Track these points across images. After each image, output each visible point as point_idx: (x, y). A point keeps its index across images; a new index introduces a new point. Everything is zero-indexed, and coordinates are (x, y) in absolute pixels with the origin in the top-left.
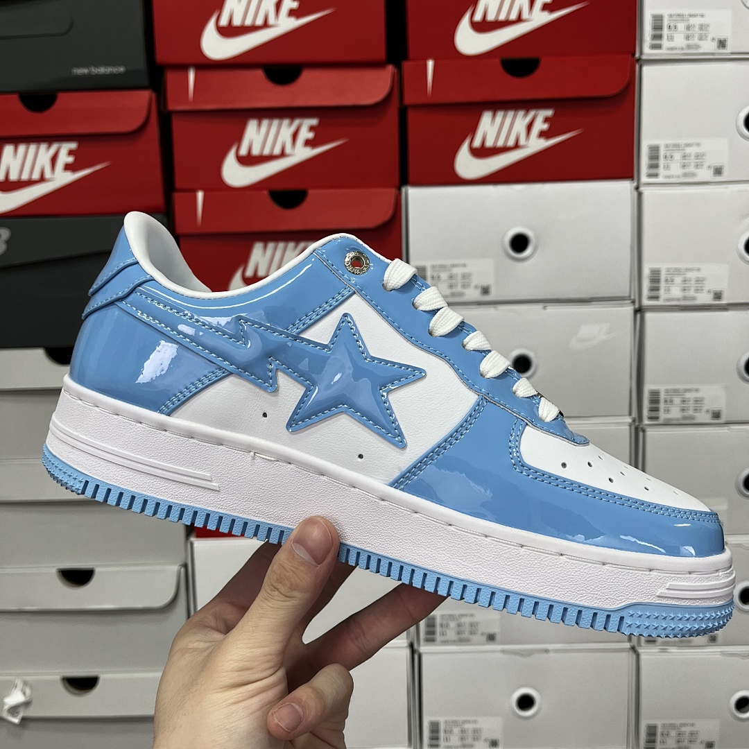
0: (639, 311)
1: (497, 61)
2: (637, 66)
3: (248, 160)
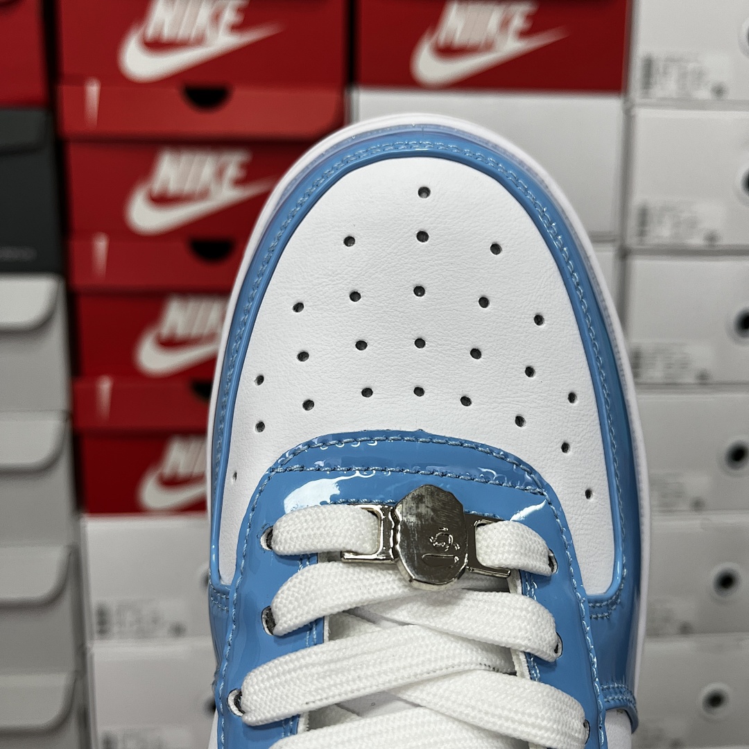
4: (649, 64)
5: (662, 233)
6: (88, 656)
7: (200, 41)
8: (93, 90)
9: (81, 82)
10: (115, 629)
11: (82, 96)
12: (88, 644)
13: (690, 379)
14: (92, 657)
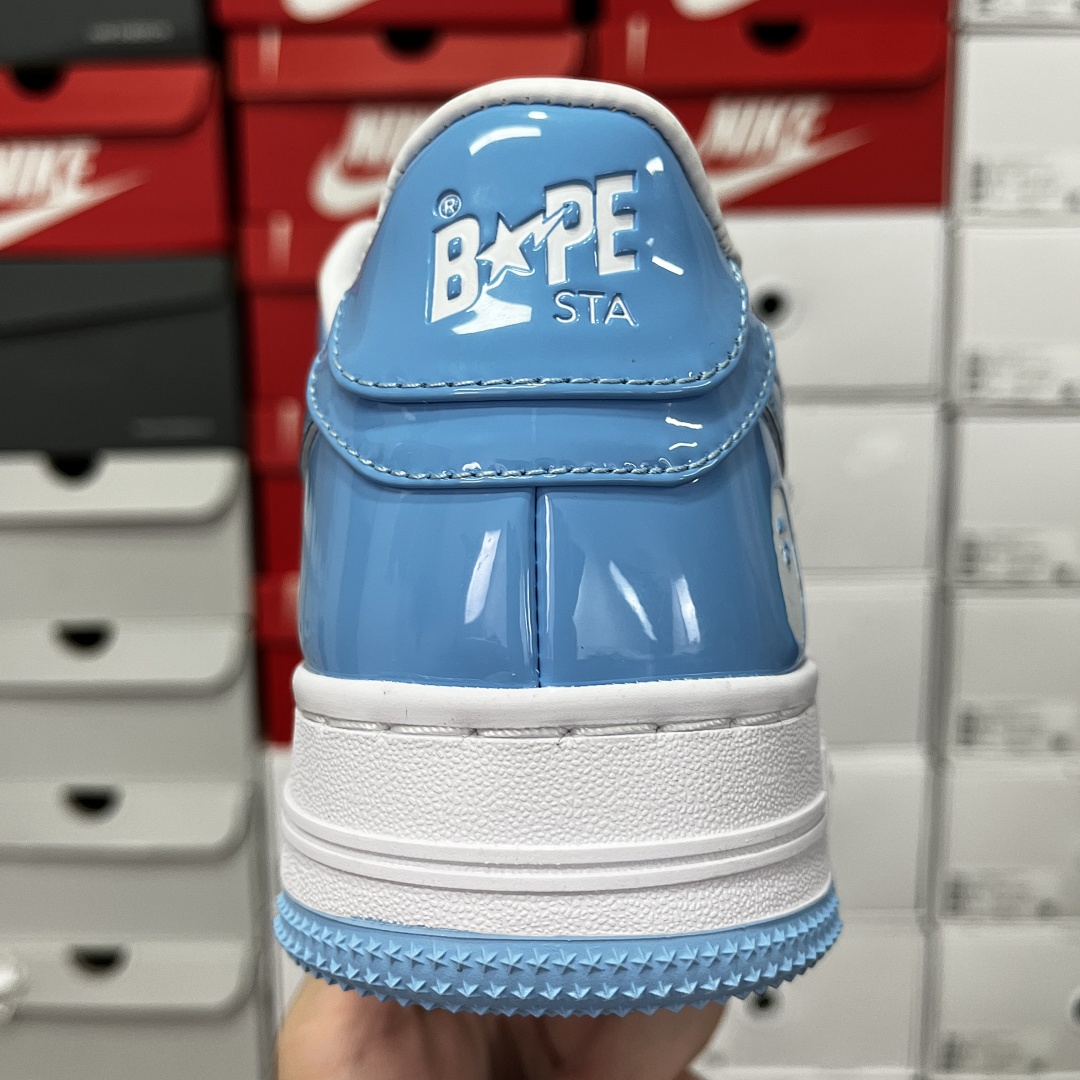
4: (978, 170)
5: (1001, 385)
9: (263, 223)
13: (1044, 574)
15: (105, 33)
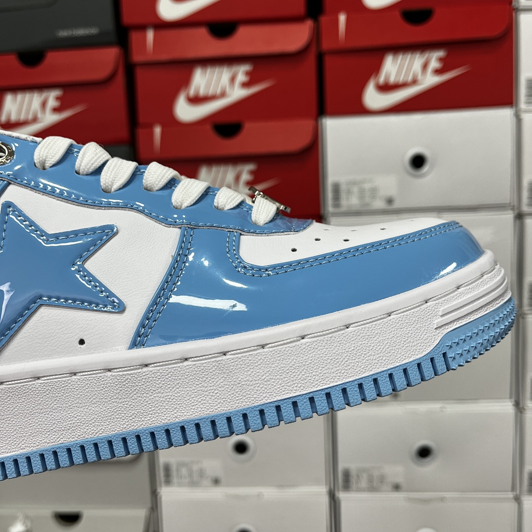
0: (520, 217)
1: (397, 14)
2: (514, 14)
3: (196, 100)
6: (158, 497)
7: (223, 95)
8: (158, 130)
9: (150, 127)
10: (175, 480)
11: (151, 135)
12: (158, 490)
14: (160, 498)
15: (64, 33)
